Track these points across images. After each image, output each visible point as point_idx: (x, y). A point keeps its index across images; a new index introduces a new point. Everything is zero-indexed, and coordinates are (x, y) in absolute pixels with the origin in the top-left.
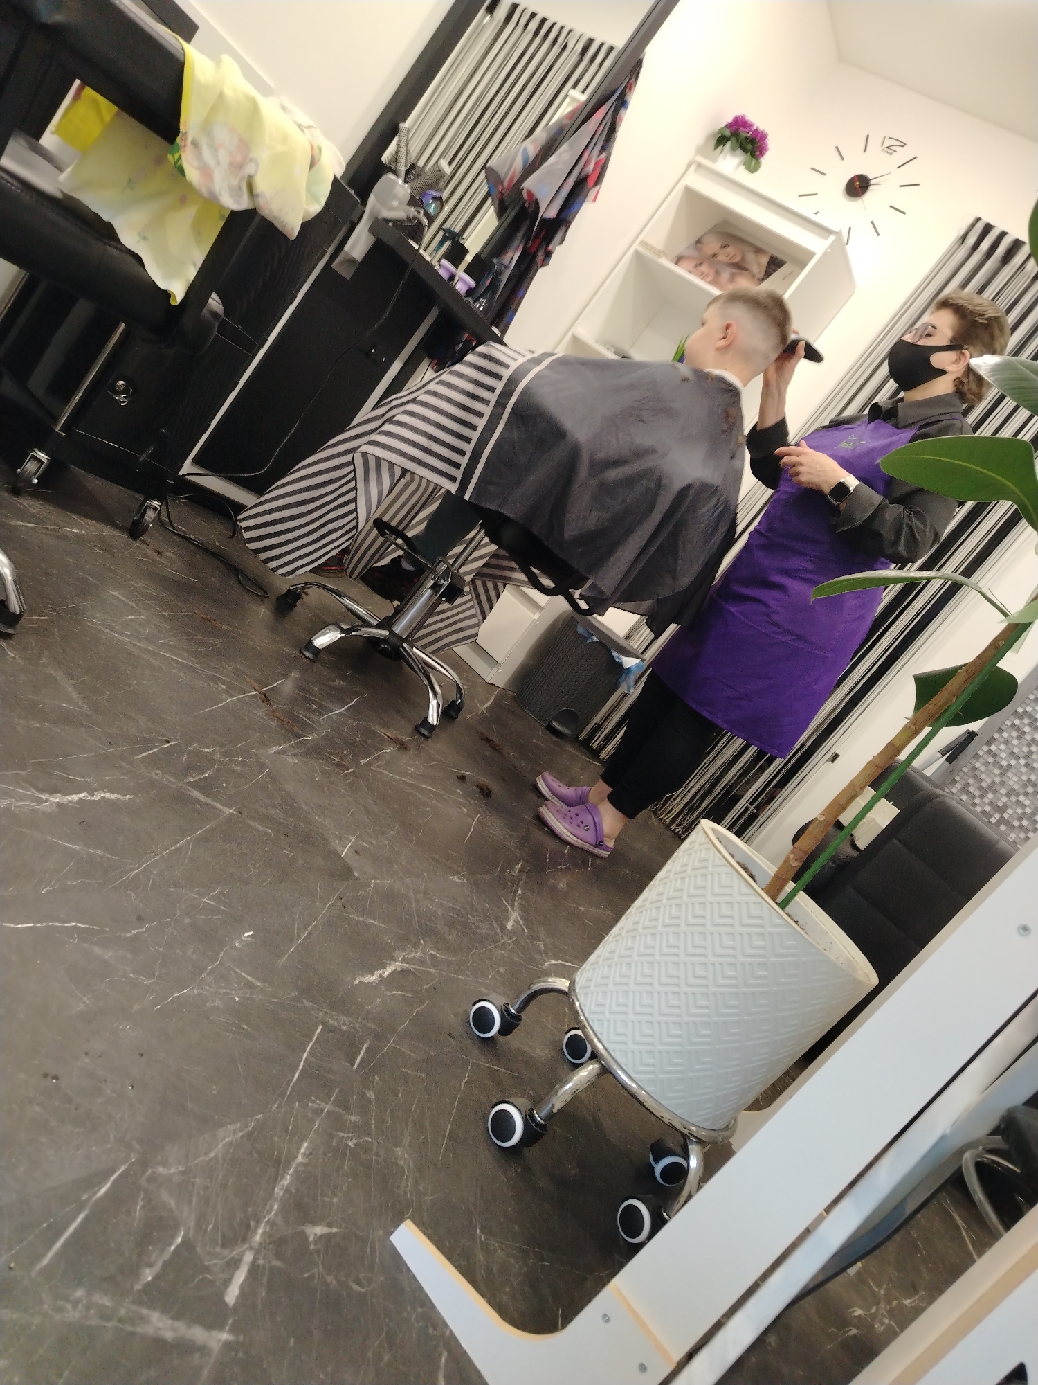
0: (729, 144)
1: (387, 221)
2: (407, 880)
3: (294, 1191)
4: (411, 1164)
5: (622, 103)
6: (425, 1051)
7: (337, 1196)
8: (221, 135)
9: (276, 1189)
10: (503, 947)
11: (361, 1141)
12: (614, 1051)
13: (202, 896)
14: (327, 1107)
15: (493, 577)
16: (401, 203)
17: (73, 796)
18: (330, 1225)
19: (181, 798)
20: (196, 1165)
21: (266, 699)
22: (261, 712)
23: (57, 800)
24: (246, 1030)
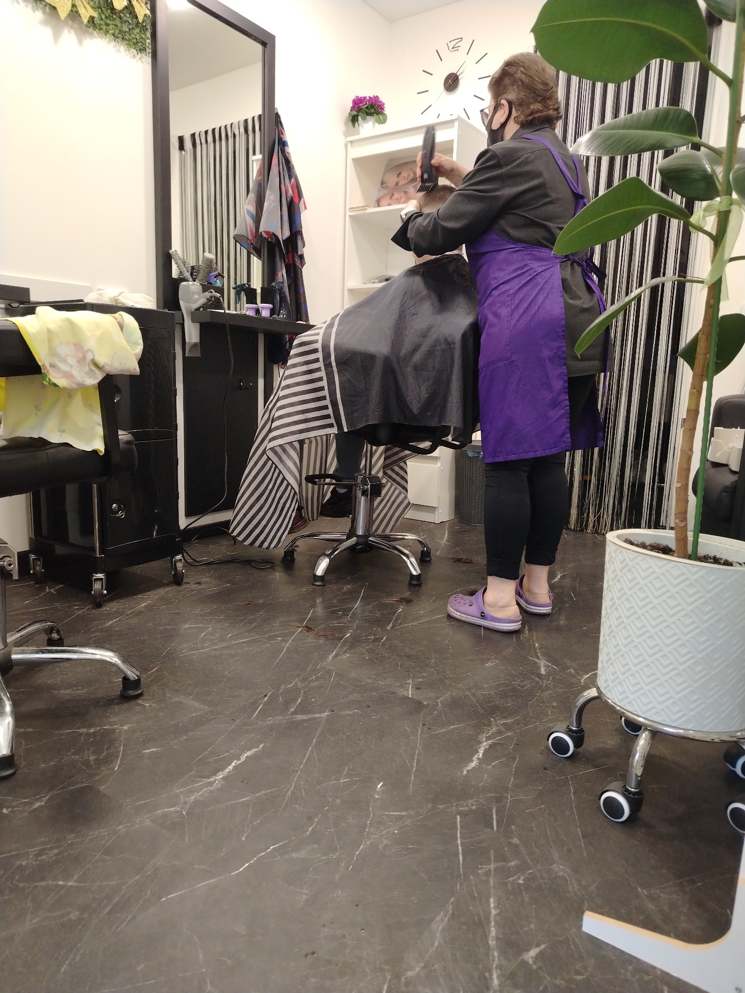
0: (360, 118)
1: (198, 309)
2: (459, 685)
3: (502, 936)
4: (568, 871)
5: (283, 144)
6: (535, 790)
7: (531, 923)
8: (63, 350)
9: (490, 942)
10: (547, 688)
11: (526, 875)
12: (650, 716)
13: (338, 779)
14: (492, 866)
15: (394, 462)
16: (199, 294)
17: (229, 767)
18: (538, 946)
19: (293, 726)
20: (430, 957)
21: (309, 628)
22: (310, 639)
23: (221, 776)
24: (412, 848)
